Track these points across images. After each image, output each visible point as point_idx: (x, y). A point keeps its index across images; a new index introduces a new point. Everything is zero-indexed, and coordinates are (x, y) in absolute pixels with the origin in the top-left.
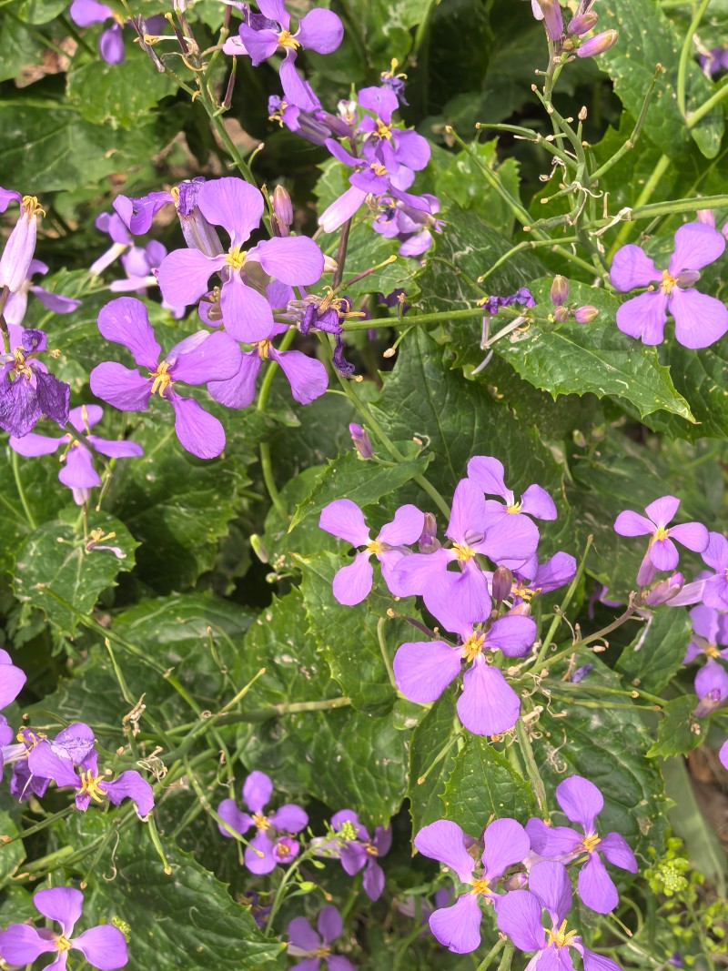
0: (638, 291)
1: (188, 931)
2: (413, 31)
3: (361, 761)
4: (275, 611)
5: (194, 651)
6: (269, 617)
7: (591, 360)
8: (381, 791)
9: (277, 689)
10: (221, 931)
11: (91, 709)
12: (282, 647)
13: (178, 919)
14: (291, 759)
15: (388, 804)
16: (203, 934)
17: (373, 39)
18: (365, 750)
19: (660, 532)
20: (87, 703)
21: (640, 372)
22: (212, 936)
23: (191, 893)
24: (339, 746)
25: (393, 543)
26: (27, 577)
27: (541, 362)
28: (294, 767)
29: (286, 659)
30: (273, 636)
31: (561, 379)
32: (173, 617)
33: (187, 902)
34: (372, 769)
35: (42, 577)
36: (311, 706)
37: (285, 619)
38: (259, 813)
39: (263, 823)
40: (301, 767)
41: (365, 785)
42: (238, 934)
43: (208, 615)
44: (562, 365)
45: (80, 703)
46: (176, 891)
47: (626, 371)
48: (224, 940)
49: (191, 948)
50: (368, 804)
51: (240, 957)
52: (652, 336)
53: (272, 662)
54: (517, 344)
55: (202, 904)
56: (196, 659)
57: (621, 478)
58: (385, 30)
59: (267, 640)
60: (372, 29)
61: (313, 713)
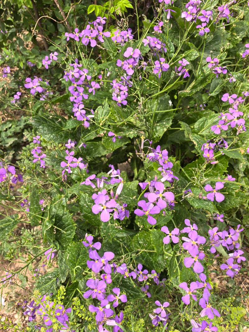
0: (210, 192)
1: (130, 291)
2: (160, 137)
3: (156, 262)
4: (139, 234)
5: (124, 239)
6: (138, 235)
7: (202, 202)
8: (159, 267)
9: (139, 247)
10: (135, 291)
11: (109, 249)
12: (140, 240)
13: (128, 289)
14: (141, 259)
15: (161, 269)
16: (132, 292)
17: (152, 137)
18: (156, 260)
19: (216, 233)
20: (108, 248)
21: (210, 205)
22: (134, 292)
23: (130, 285)
24: (151, 258)
25: (174, 234)
26: (102, 229)
27: (194, 202)
28: (142, 260)
29: (141, 242)
30: (139, 238)
31: (197, 205)
32: (119, 232)
33: (130, 286)
34: (158, 263)
35: (105, 229)
36: (146, 251)
37: (141, 236)
38: (141, 271)
39: (141, 273)
40: (143, 260)
41: (156, 266)
42: (139, 292)
43: (125, 232)
44: (197, 203)
45: (107, 248)
46: (128, 284)
47: (208, 205)
48: (136, 293)
49: (130, 294)
50: (156, 268)
51: (138, 296)
52: (212, 200)
53: (138, 242)
54: (189, 198)
55: (133, 287)
56: (124, 240)
57: (197, 214)
58: (155, 136)
59: (138, 239)
60: (152, 136)
61: (146, 252)
